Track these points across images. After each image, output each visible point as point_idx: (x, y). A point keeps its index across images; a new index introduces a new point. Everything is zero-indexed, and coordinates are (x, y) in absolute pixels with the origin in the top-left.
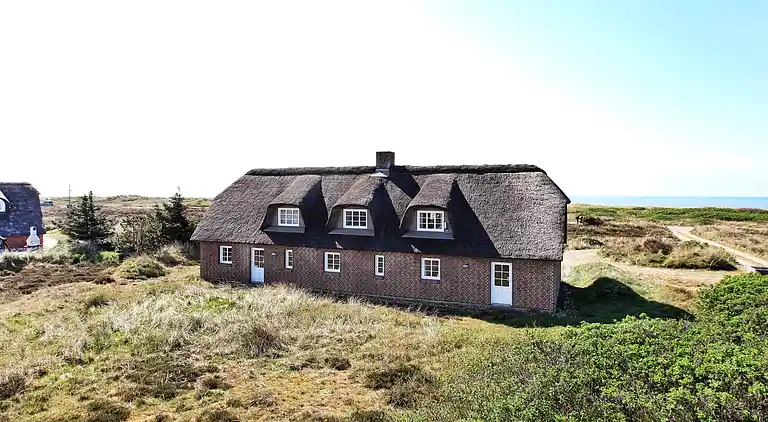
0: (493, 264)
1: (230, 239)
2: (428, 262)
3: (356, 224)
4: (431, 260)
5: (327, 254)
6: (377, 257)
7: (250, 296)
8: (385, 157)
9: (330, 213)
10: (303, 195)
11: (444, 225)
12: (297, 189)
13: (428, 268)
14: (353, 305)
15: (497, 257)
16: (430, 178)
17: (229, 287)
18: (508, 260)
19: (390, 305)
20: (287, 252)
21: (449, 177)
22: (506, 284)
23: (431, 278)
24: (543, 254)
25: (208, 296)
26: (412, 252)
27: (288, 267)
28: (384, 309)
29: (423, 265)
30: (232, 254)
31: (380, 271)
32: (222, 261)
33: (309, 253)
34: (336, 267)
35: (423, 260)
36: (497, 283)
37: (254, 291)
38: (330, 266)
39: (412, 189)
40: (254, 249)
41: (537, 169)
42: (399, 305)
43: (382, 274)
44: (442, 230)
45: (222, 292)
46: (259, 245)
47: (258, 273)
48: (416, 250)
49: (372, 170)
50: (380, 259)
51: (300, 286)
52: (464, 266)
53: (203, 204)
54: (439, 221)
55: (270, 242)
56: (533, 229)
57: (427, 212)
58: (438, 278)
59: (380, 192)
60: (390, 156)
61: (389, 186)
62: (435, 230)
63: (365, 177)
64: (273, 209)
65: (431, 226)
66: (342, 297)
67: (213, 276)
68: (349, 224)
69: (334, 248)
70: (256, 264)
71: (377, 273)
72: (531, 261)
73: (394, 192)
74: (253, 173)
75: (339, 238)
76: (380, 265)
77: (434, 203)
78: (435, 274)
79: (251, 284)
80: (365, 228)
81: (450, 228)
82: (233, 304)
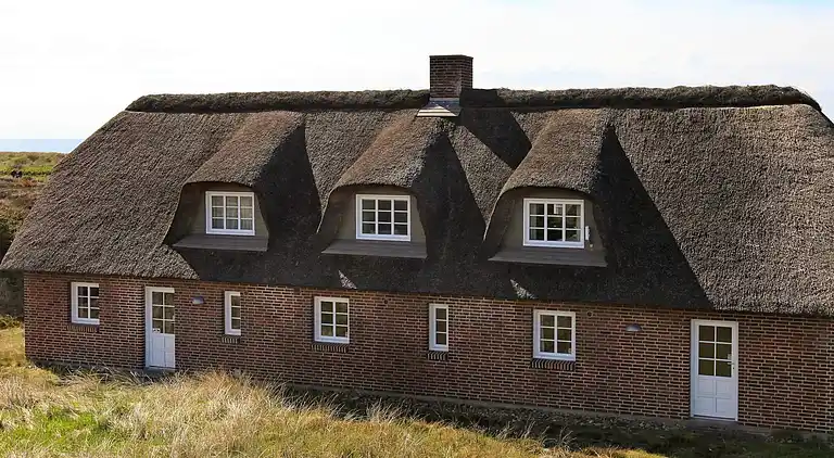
0: (696, 324)
1: (95, 266)
2: (548, 320)
3: (384, 229)
4: (556, 314)
5: (319, 300)
6: (434, 307)
7: (146, 405)
8: (450, 69)
9: (324, 202)
10: (263, 160)
11: (584, 232)
12: (248, 149)
13: (547, 334)
14: (380, 423)
15: (709, 310)
16: (552, 120)
17: (91, 382)
18: (728, 315)
19: (463, 422)
20: (229, 295)
21: (595, 117)
22: (724, 371)
23: (555, 356)
24: (809, 301)
25: (44, 406)
26: (512, 295)
27: (230, 330)
28: (450, 432)
29: (538, 326)
30: (100, 300)
31: (440, 340)
32: (76, 319)
33: (277, 299)
34: (341, 333)
35: (538, 314)
36: (705, 369)
37: (155, 392)
38: (327, 331)
39: (513, 148)
40: (150, 290)
41: (792, 97)
42: (484, 423)
43: (445, 348)
44: (580, 245)
45: (79, 396)
46: (163, 280)
47: (161, 347)
48: (522, 292)
49: (421, 100)
50: (440, 313)
51: (260, 376)
52: (634, 328)
53: (27, 168)
54: (572, 223)
55: (189, 273)
56: (789, 240)
57: (546, 202)
58: (571, 356)
59: (440, 151)
60: (463, 64)
61: (460, 138)
62: (563, 243)
63: (403, 118)
64: (192, 196)
65: (555, 236)
66: (354, 404)
67: (54, 355)
68: (368, 229)
69: (333, 287)
70: (157, 324)
71: (434, 346)
72: (779, 316)
73: (472, 152)
74: (145, 105)
75: (347, 263)
76: (440, 326)
77: (562, 180)
78: (564, 348)
79: (156, 376)
80: (404, 238)
81: (597, 238)
82: (104, 427)
